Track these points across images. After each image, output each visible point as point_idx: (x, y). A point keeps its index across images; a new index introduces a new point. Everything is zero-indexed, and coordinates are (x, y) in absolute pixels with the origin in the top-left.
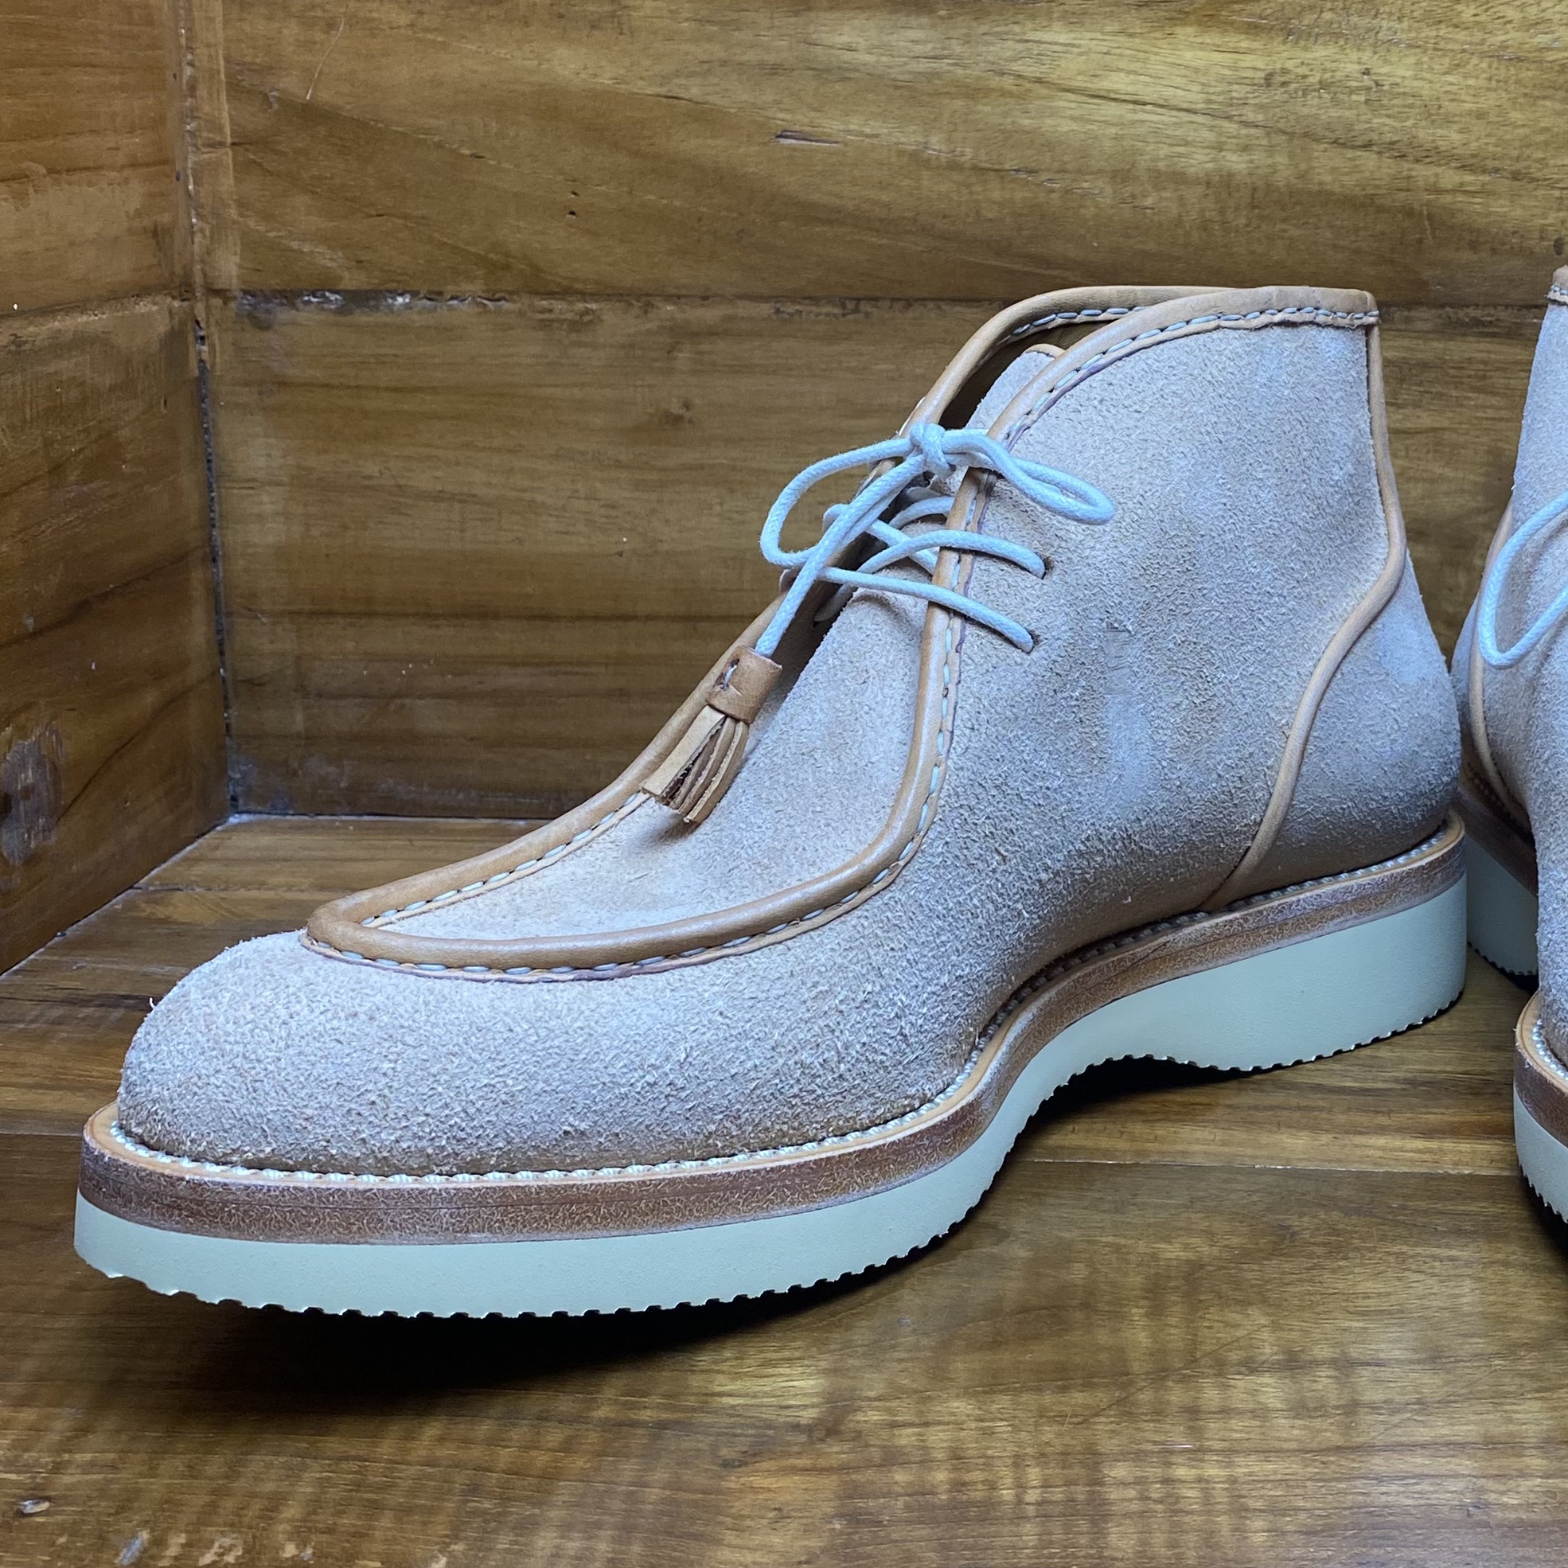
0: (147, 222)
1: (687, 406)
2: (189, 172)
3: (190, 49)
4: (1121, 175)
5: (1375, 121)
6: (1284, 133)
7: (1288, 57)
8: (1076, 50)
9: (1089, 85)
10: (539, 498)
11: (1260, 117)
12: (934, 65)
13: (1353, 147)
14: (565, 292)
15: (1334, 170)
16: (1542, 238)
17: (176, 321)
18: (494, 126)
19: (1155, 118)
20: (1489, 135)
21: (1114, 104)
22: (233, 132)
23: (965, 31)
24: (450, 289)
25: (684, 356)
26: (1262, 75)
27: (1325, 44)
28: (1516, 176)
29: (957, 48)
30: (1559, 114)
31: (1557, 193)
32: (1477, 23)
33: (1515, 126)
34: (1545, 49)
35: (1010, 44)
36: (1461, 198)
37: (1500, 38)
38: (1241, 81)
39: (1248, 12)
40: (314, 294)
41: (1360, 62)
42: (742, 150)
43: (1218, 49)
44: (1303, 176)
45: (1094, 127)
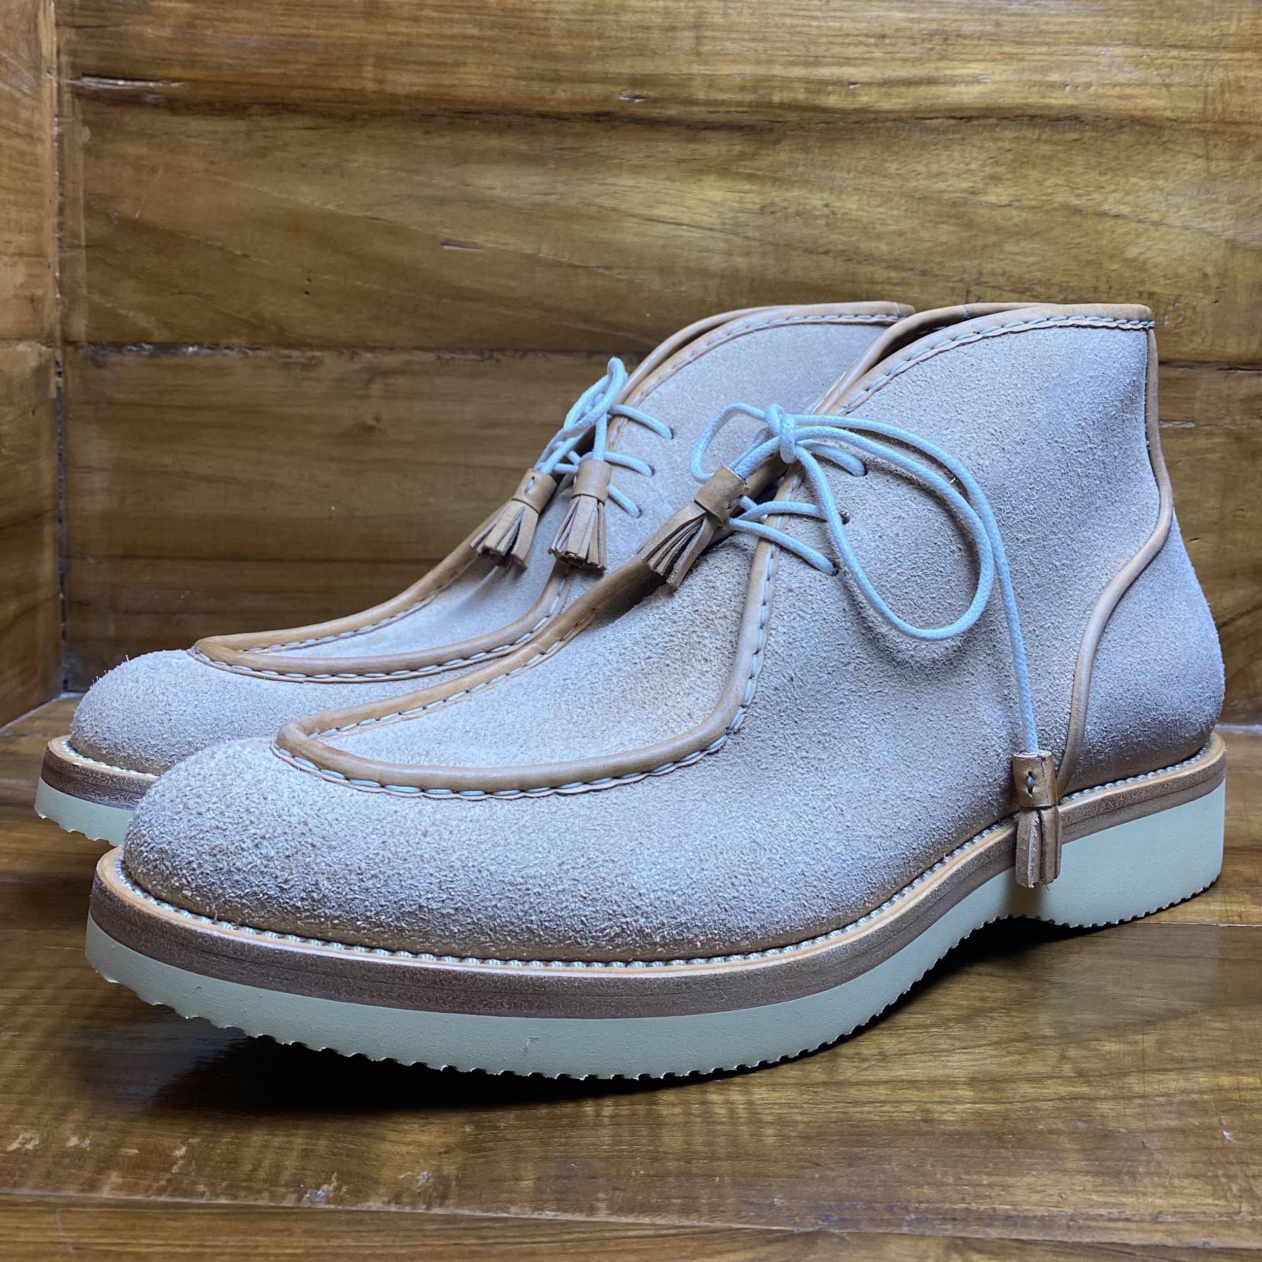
0: (27, 293)
1: (378, 420)
2: (58, 265)
3: (62, 185)
4: (666, 270)
5: (832, 237)
6: (772, 244)
7: (775, 195)
8: (637, 190)
9: (646, 213)
10: (277, 480)
11: (757, 235)
12: (546, 199)
13: (818, 254)
14: (299, 345)
15: (805, 269)
17: (43, 360)
18: (257, 236)
19: (689, 234)
20: (906, 247)
21: (661, 225)
22: (87, 240)
23: (565, 177)
24: (224, 342)
25: (376, 388)
27: (800, 187)
28: (924, 273)
30: (952, 233)
32: (898, 175)
33: (923, 241)
34: (941, 192)
35: (595, 186)
36: (887, 287)
37: (913, 184)
38: (744, 211)
39: (749, 167)
40: (134, 345)
41: (822, 199)
42: (418, 253)
43: (730, 190)
44: (785, 272)
45: (648, 240)
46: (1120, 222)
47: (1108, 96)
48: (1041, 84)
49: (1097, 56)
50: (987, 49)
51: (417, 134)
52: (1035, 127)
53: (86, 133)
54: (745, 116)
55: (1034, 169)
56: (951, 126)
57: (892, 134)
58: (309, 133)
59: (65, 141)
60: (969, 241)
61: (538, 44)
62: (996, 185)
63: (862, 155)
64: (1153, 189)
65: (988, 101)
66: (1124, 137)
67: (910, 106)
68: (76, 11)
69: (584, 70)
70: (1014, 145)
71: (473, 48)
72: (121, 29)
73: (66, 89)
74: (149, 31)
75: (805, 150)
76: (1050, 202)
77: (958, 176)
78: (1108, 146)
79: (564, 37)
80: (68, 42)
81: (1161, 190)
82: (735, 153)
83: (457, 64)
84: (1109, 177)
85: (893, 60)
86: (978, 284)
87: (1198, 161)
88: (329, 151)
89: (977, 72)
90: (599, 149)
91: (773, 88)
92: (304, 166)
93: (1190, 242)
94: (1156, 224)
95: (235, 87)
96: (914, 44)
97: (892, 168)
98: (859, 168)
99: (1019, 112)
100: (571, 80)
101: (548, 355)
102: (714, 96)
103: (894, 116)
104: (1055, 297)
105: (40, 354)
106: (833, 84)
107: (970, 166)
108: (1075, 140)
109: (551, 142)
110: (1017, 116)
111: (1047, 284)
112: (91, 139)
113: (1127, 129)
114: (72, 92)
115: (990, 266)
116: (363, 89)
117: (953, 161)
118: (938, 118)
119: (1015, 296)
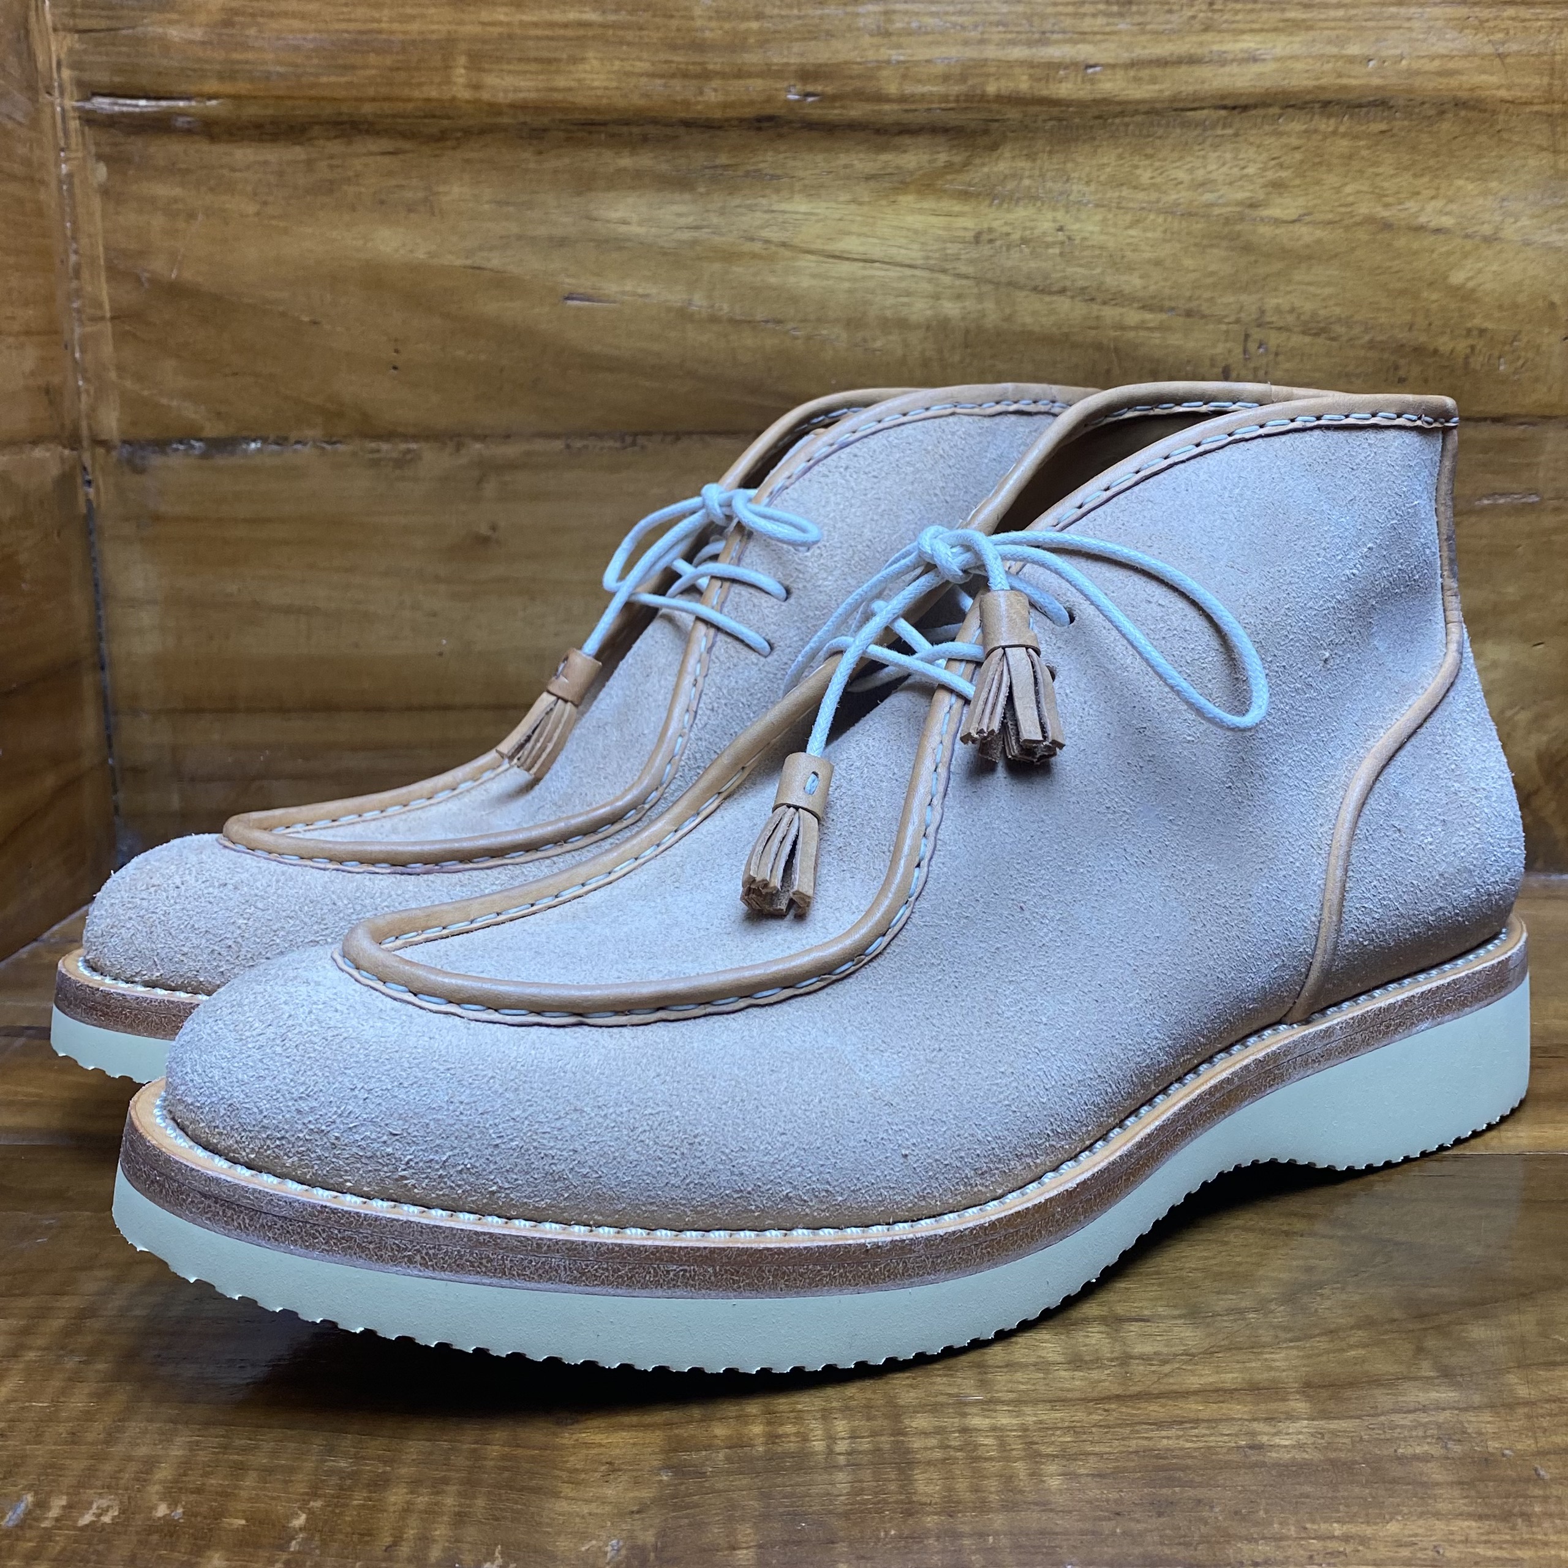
0: (40, 382)
1: (494, 528)
2: (76, 343)
3: (74, 238)
4: (854, 323)
5: (1070, 270)
6: (990, 282)
7: (994, 218)
8: (814, 218)
9: (826, 247)
10: (372, 609)
11: (970, 270)
12: (696, 234)
13: (1051, 293)
14: (389, 436)
15: (1034, 313)
16: (1212, 365)
17: (66, 467)
18: (328, 296)
19: (882, 273)
20: (1166, 280)
21: (846, 263)
22: (112, 309)
23: (720, 205)
24: (294, 434)
25: (490, 487)
26: (972, 234)
27: (1025, 207)
28: (1189, 314)
30: (1224, 260)
31: (1224, 327)
32: (1153, 185)
33: (1187, 271)
34: (1212, 205)
35: (758, 214)
36: (1142, 333)
37: (1173, 197)
38: (953, 240)
39: (958, 182)
40: (181, 442)
41: (1054, 220)
42: (537, 310)
43: (935, 213)
44: (1008, 319)
45: (830, 282)
46: (1441, 237)
47: (1426, 72)
48: (1337, 57)
49: (1409, 19)
50: (1265, 15)
51: (526, 155)
52: (1329, 117)
53: (101, 171)
54: (952, 115)
55: (1330, 171)
56: (1218, 120)
57: (1145, 132)
58: (387, 160)
59: (76, 181)
60: (1246, 269)
61: (678, 30)
62: (1280, 194)
63: (1105, 160)
64: (1484, 194)
65: (1268, 84)
66: (1446, 127)
67: (1167, 93)
68: (79, 11)
69: (739, 61)
70: (1302, 141)
71: (594, 38)
72: (140, 30)
73: (72, 114)
74: (175, 33)
75: (1031, 157)
76: (1351, 215)
77: (1231, 184)
78: (1425, 138)
79: (710, 18)
80: (71, 50)
81: (1494, 194)
82: (939, 164)
83: (574, 60)
84: (1426, 179)
85: (1143, 32)
86: (1259, 326)
87: (1544, 154)
88: (415, 182)
89: (1252, 45)
90: (761, 166)
91: (988, 75)
92: (382, 202)
93: (1533, 261)
94: (1488, 240)
96: (1170, 11)
97: (1145, 176)
98: (1102, 178)
99: (1308, 98)
100: (723, 75)
101: (708, 438)
102: (910, 89)
103: (1147, 107)
104: (1359, 338)
105: (63, 460)
106: (1066, 68)
107: (1246, 171)
108: (1382, 132)
109: (700, 158)
110: (1306, 103)
111: (1348, 322)
112: (108, 179)
113: (1450, 115)
114: (80, 118)
115: (1275, 301)
116: (453, 99)
117: (1224, 164)
118: (1203, 108)
119: (1307, 339)
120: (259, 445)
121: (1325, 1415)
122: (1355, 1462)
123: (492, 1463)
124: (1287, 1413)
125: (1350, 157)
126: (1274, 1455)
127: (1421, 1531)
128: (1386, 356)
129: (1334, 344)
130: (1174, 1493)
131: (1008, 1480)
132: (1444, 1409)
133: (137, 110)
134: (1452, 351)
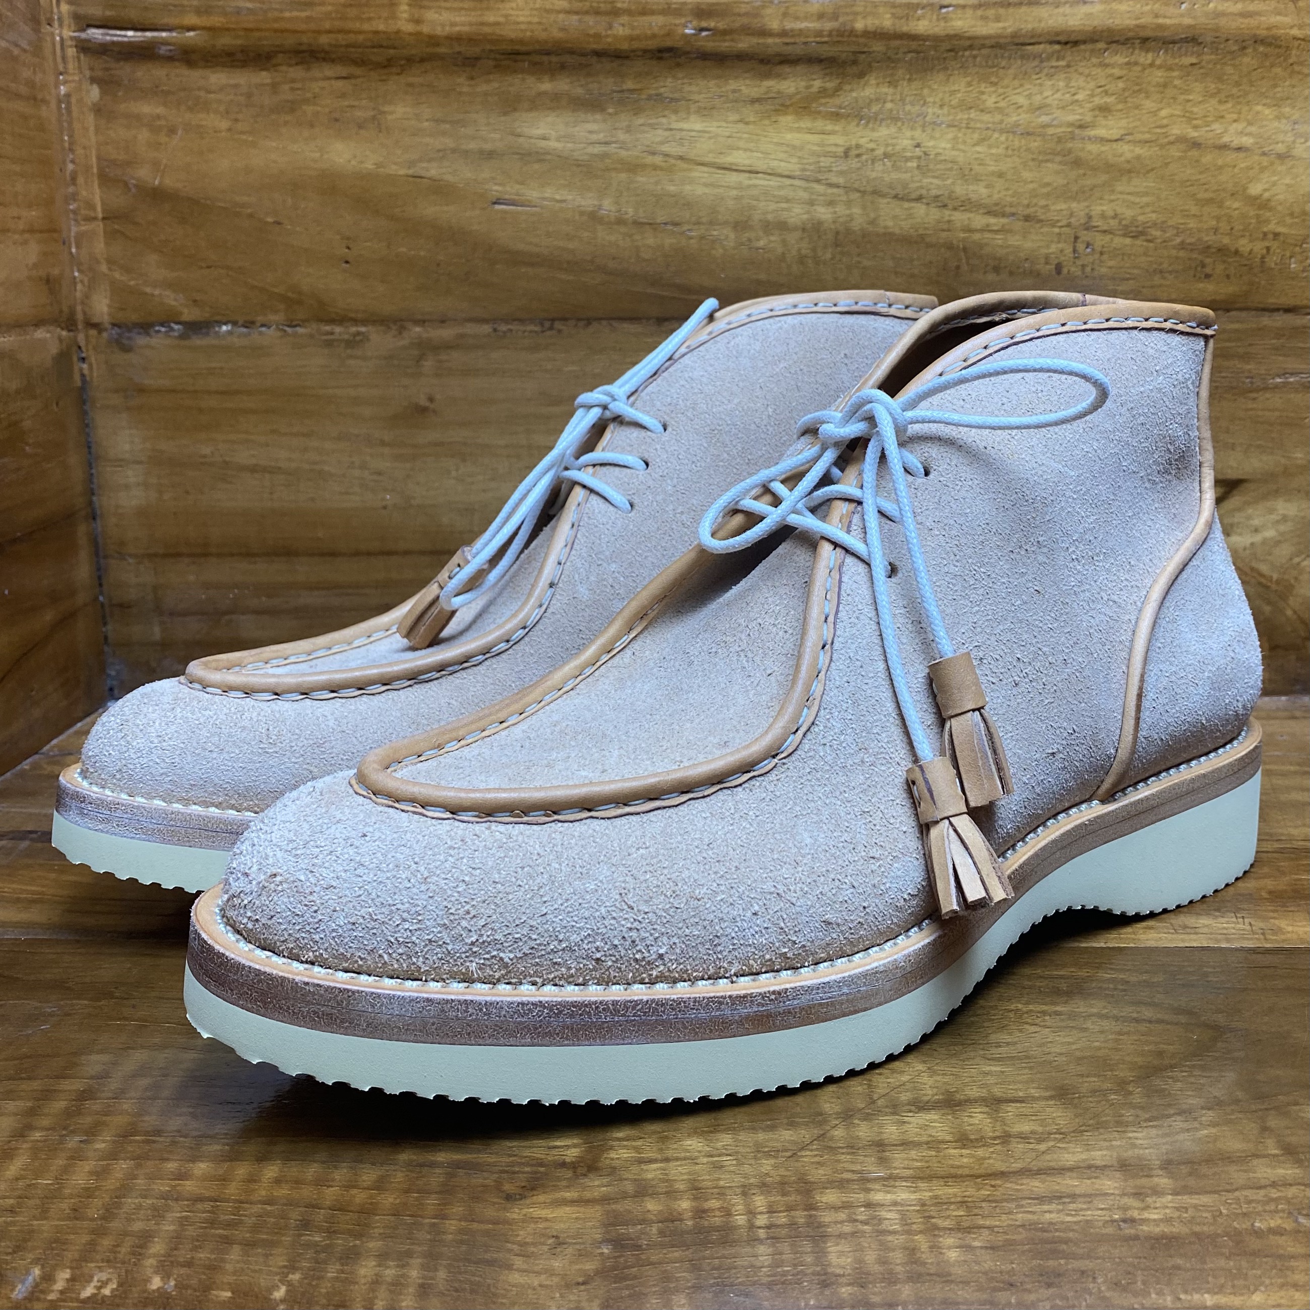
0: (42, 273)
1: (431, 399)
2: (73, 240)
3: (71, 150)
4: (741, 226)
5: (925, 180)
6: (858, 191)
7: (861, 136)
8: (707, 135)
9: (718, 161)
10: (326, 468)
11: (841, 181)
12: (605, 149)
13: (909, 200)
14: (341, 320)
15: (895, 217)
16: (1047, 263)
17: (63, 346)
18: (290, 201)
19: (766, 183)
20: (1007, 189)
21: (735, 173)
22: (104, 211)
23: (626, 123)
24: (260, 319)
25: (428, 364)
26: (841, 149)
27: (888, 126)
28: (1027, 218)
29: (621, 136)
30: (1057, 173)
31: (1057, 230)
32: (997, 108)
33: (1026, 182)
34: (1047, 126)
35: (660, 132)
36: (987, 235)
37: (1014, 118)
38: (826, 154)
39: (831, 104)
40: (162, 325)
41: (912, 138)
42: (468, 214)
43: (810, 131)
44: (873, 222)
45: (721, 190)
46: (1242, 155)
47: (1230, 14)
51: (460, 80)
52: (1147, 51)
53: (95, 92)
54: (826, 48)
55: (1147, 97)
56: (1053, 53)
57: (990, 63)
58: (340, 84)
59: (73, 100)
60: (1076, 181)
62: (1106, 117)
63: (956, 87)
64: (1278, 118)
65: (1096, 23)
66: (1248, 60)
67: (1009, 30)
70: (1124, 72)
73: (69, 43)
75: (893, 84)
76: (1165, 135)
77: (1063, 108)
78: (1229, 70)
81: (1287, 118)
82: (815, 89)
84: (1229, 105)
86: (1087, 229)
88: (364, 103)
90: (662, 90)
91: (857, 14)
92: (336, 120)
94: (1281, 157)
95: (257, 34)
97: (990, 101)
98: (954, 103)
99: (1131, 34)
100: (629, 12)
101: (615, 324)
102: (789, 25)
103: (993, 42)
104: (1172, 240)
105: (60, 340)
106: (923, 8)
107: (1076, 97)
108: (1192, 65)
109: (609, 84)
110: (1127, 39)
111: (1163, 226)
112: (101, 99)
113: (1250, 50)
114: (76, 46)
115: (1099, 208)
116: (398, 32)
117: (1058, 90)
118: (1040, 43)
119: (1128, 241)
120: (229, 327)
121: (1185, 1190)
122: (1218, 1235)
123: (450, 1237)
124: (1152, 1188)
125: (1165, 86)
126: (1145, 1228)
127: (1283, 1301)
128: (1194, 256)
129: (1151, 245)
130: (1060, 1264)
131: (911, 1251)
132: (1291, 1185)
133: (125, 39)
134: (1250, 252)
